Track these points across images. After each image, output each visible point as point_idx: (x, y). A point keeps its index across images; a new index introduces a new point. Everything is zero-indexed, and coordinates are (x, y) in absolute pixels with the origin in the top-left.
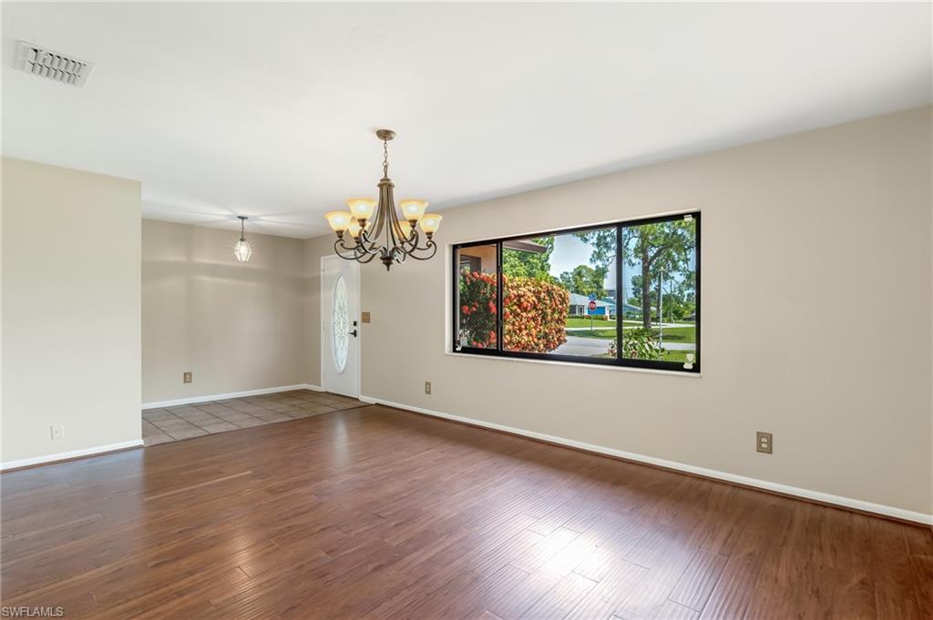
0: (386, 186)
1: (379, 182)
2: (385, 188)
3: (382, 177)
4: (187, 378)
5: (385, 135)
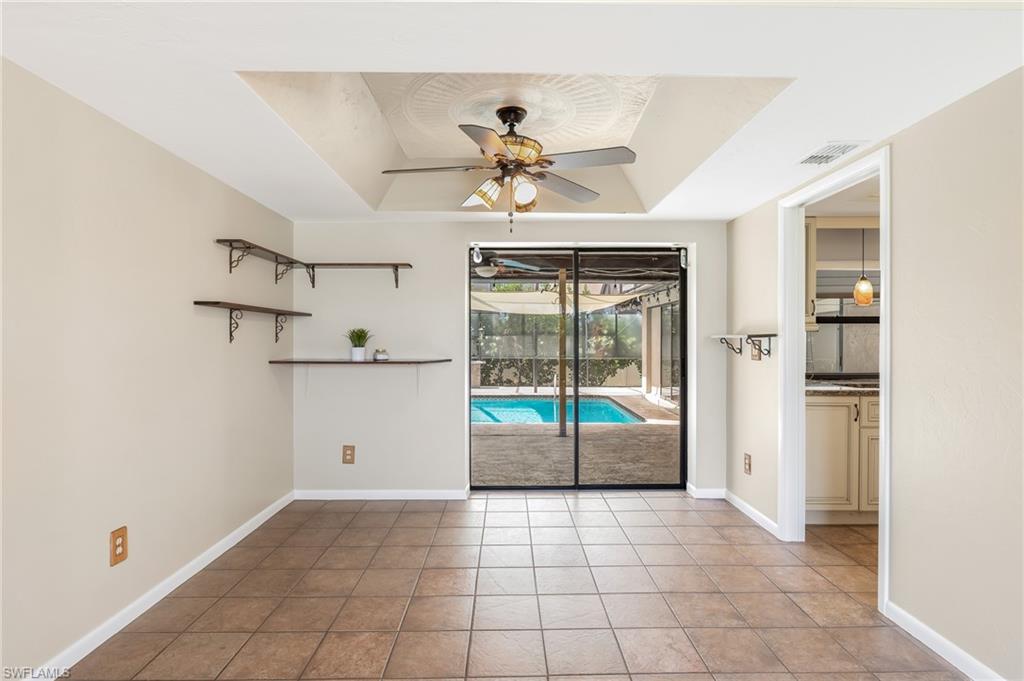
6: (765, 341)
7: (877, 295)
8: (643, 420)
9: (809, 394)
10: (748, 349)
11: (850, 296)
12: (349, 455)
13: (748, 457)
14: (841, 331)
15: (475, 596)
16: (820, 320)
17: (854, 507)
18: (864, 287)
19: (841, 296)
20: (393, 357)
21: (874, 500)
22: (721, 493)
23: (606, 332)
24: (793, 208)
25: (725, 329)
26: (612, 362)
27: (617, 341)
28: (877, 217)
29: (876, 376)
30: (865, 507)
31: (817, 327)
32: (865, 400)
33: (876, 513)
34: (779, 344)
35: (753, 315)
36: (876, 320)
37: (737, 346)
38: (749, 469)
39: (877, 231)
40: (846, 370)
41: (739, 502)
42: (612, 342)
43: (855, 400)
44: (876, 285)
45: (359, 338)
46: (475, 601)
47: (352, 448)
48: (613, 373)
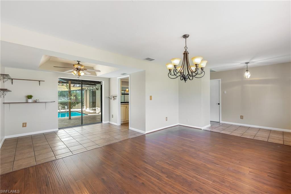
0: (186, 54)
1: (184, 52)
2: (185, 54)
3: (185, 51)
4: (242, 117)
5: (185, 36)
6: (115, 97)
7: (129, 91)
8: (87, 114)
9: (121, 105)
10: (112, 98)
11: (126, 91)
12: (24, 125)
13: (113, 115)
14: (124, 96)
15: (55, 156)
16: (122, 94)
17: (126, 120)
18: (127, 90)
19: (124, 91)
20: (40, 101)
21: (128, 119)
22: (108, 122)
23: (73, 95)
24: (119, 79)
25: (108, 95)
26: (75, 103)
27: (76, 97)
28: (128, 80)
29: (128, 102)
30: (128, 120)
31: (122, 95)
32: (128, 105)
33: (129, 121)
34: (117, 98)
35: (113, 93)
36: (128, 94)
37: (111, 98)
38: (113, 117)
39: (128, 82)
40: (125, 102)
41: (111, 123)
42: (75, 98)
43: (126, 105)
44: (128, 89)
45: (30, 97)
46: (55, 157)
47: (26, 123)
48: (75, 106)
